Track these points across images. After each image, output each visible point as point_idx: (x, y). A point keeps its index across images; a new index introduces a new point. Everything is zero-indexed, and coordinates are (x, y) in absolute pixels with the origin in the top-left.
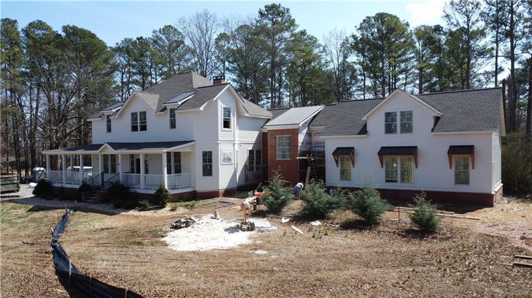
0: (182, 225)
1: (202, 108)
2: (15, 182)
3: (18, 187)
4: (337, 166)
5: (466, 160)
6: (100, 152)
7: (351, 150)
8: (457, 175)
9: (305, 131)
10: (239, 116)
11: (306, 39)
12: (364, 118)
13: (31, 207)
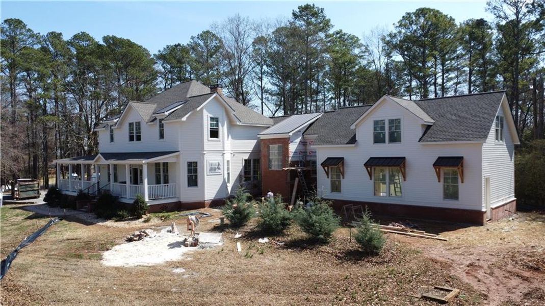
0: (135, 239)
1: (184, 119)
2: (35, 189)
3: (38, 193)
4: (328, 178)
5: (455, 173)
6: (95, 161)
7: (340, 160)
8: (446, 189)
9: (298, 140)
10: (231, 125)
11: (347, 39)
12: (353, 127)
13: (31, 214)
